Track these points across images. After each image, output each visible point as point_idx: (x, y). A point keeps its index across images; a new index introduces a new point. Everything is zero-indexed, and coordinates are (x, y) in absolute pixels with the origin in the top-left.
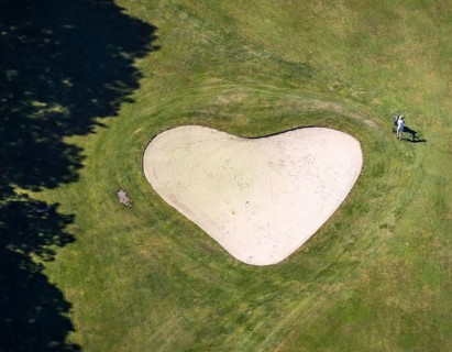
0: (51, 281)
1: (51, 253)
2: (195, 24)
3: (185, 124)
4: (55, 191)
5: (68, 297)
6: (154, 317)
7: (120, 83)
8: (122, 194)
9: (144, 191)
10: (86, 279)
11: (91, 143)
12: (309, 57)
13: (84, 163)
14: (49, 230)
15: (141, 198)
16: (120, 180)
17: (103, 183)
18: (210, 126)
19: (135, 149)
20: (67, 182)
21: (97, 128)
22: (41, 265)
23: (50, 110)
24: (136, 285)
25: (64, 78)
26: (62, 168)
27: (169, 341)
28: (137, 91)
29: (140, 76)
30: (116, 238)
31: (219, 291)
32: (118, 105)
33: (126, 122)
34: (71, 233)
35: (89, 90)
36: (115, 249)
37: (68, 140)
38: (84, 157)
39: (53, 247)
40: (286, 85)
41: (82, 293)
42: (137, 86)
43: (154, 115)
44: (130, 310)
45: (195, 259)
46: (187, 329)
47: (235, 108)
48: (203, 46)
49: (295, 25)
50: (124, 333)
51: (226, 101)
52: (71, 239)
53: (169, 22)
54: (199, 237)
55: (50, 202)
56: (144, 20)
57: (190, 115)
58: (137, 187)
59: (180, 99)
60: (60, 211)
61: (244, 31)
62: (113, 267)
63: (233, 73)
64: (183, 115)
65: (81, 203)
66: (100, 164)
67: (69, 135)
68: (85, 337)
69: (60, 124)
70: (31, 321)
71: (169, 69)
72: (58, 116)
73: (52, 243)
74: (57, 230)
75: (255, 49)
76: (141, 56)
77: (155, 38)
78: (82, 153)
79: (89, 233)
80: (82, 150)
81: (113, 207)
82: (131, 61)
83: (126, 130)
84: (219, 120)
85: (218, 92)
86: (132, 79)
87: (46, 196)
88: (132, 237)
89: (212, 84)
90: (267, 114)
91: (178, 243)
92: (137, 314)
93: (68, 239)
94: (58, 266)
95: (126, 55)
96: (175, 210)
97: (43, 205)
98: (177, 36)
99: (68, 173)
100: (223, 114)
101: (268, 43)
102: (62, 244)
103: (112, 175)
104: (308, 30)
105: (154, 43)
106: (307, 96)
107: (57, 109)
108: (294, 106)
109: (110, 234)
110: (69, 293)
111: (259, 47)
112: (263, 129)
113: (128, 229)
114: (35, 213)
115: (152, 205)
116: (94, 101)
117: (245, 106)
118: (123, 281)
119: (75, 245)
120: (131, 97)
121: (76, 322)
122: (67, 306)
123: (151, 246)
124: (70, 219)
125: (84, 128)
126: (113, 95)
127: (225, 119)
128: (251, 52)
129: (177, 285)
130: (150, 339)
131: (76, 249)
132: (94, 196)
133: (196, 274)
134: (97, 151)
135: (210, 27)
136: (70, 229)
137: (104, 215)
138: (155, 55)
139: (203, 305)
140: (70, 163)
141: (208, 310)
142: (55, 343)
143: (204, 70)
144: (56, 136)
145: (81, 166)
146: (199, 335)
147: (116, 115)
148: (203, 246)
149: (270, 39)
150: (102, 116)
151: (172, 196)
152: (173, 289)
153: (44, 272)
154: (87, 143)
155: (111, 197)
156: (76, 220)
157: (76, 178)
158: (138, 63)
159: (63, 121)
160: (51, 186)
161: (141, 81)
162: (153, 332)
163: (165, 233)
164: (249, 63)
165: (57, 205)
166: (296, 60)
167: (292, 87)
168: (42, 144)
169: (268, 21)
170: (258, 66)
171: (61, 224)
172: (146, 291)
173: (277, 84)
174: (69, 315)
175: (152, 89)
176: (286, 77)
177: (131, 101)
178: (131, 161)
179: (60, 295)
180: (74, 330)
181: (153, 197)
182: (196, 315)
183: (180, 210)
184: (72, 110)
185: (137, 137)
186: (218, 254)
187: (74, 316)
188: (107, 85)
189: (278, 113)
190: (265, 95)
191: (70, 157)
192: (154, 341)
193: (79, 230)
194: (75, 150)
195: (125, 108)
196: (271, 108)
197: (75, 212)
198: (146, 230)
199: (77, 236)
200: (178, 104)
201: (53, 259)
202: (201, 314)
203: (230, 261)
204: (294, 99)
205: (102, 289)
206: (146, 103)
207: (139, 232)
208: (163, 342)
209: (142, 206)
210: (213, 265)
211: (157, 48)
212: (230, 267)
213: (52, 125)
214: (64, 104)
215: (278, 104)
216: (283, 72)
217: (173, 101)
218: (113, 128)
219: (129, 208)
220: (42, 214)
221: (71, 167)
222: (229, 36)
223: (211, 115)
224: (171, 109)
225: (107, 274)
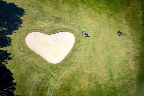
0: (7, 68)
1: (7, 62)
2: (33, 9)
3: (34, 32)
4: (6, 48)
5: (12, 72)
6: (32, 76)
7: (18, 23)
8: (21, 48)
9: (26, 47)
10: (16, 68)
11: (13, 36)
12: (60, 15)
13: (12, 41)
14: (6, 57)
15: (26, 49)
16: (20, 45)
17: (17, 46)
18: (40, 32)
19: (23, 38)
20: (8, 45)
21: (14, 33)
22: (5, 65)
23: (3, 29)
24: (27, 69)
25: (5, 22)
27: (36, 81)
28: (22, 24)
29: (22, 21)
30: (21, 58)
31: (46, 70)
32: (18, 28)
33: (20, 31)
34: (11, 57)
35: (11, 24)
36: (21, 61)
37: (8, 36)
38: (12, 40)
39: (7, 61)
40: (56, 22)
41: (15, 71)
42: (22, 23)
43: (26, 30)
44: (26, 75)
45: (39, 62)
46: (40, 79)
47: (45, 28)
48: (36, 14)
49: (56, 8)
50: (25, 80)
51: (43, 26)
52: (11, 59)
53: (27, 8)
54: (40, 57)
55: (5, 50)
56: (22, 8)
57: (35, 29)
58: (25, 46)
59: (32, 26)
60: (8, 52)
61: (45, 10)
62: (21, 65)
63: (43, 20)
64: (33, 30)
65: (12, 50)
66: (15, 41)
67: (8, 35)
68: (17, 81)
69: (5, 32)
70: (4, 78)
71: (29, 19)
72: (5, 30)
73: (7, 60)
74: (8, 57)
75: (48, 14)
76: (22, 16)
77: (25, 12)
78: (11, 39)
79: (15, 57)
80: (11, 38)
81: (20, 51)
82: (20, 18)
83: (20, 33)
84: (41, 30)
85: (40, 24)
86: (20, 22)
87: (4, 49)
88: (25, 58)
89: (39, 22)
90: (52, 29)
91: (35, 59)
92: (28, 75)
93: (10, 59)
94: (9, 65)
95: (18, 16)
96: (34, 51)
97: (4, 51)
98: (30, 11)
99: (8, 43)
100: (42, 29)
101: (50, 13)
102: (9, 60)
103: (19, 44)
104: (59, 9)
105: (25, 13)
106: (61, 24)
107: (4, 29)
108: (58, 27)
109: (20, 57)
110: (12, 71)
111: (49, 14)
112: (52, 32)
113: (24, 56)
114: (2, 53)
115: (28, 50)
116: (13, 27)
117: (47, 27)
118: (24, 68)
119: (12, 60)
120: (21, 26)
121: (14, 77)
122: (12, 74)
123: (29, 60)
124: (10, 54)
125: (11, 33)
126: (17, 25)
127: (43, 30)
128: (47, 15)
129: (36, 69)
130: (32, 81)
131: (12, 61)
132: (15, 49)
133: (40, 66)
134: (14, 38)
135: (37, 9)
136: (10, 56)
137: (18, 53)
138: (25, 16)
139: (43, 73)
140: (9, 41)
141: (44, 74)
142: (10, 83)
143: (37, 19)
144: (5, 35)
145: (11, 42)
146: (43, 80)
147: (18, 30)
148: (41, 59)
149: (51, 12)
150: (15, 30)
151: (33, 48)
152: (36, 70)
153: (6, 66)
154: (12, 37)
155: (19, 49)
156: (12, 54)
157: (10, 45)
158: (21, 18)
159: (6, 31)
160: (5, 46)
161: (23, 22)
162: (32, 80)
163: (32, 57)
164: (47, 17)
165: (7, 51)
166: (57, 16)
167: (57, 23)
168: (2, 37)
169: (50, 8)
170: (49, 18)
171: (8, 55)
172: (29, 70)
173: (54, 22)
174: (12, 76)
175: (25, 24)
176: (55, 20)
177: (21, 27)
178: (23, 40)
179: (10, 71)
180: (14, 79)
181: (28, 49)
182: (41, 75)
183: (35, 51)
184: (8, 29)
185: (23, 35)
186: (45, 61)
187: (14, 76)
188: (15, 23)
189: (55, 29)
190: (52, 24)
191: (8, 40)
192: (33, 81)
193: (12, 56)
194: (10, 38)
195: (20, 28)
196: (53, 28)
197: (11, 52)
198: (28, 56)
199: (12, 58)
200: (32, 27)
201: (7, 63)
202: (42, 75)
203: (48, 63)
204: (58, 25)
205: (19, 70)
206: (24, 27)
207: (26, 57)
208: (35, 82)
209: (26, 51)
210: (44, 64)
211: (25, 14)
212: (48, 64)
213: (3, 32)
214: (6, 28)
215: (55, 26)
216: (55, 19)
218: (18, 33)
219: (23, 51)
220: (4, 53)
221: (9, 42)
222: (42, 11)
223: (40, 29)
224: (30, 28)
225: (20, 66)
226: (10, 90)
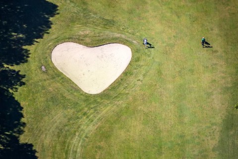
0: (16, 99)
1: (17, 89)
2: (72, 5)
3: (67, 42)
4: (19, 66)
5: (22, 105)
6: (53, 113)
7: (44, 26)
8: (43, 67)
9: (51, 66)
10: (29, 98)
11: (33, 48)
12: (114, 17)
13: (30, 56)
14: (16, 80)
15: (50, 69)
16: (43, 62)
17: (37, 63)
18: (76, 43)
19: (48, 51)
20: (23, 63)
21: (35, 43)
22: (13, 93)
23: (18, 36)
24: (47, 101)
25: (24, 24)
26: (22, 57)
27: (58, 121)
28: (50, 29)
29: (52, 24)
30: (40, 84)
31: (77, 103)
32: (43, 34)
33: (46, 41)
34: (24, 81)
35: (33, 29)
36: (40, 88)
37: (24, 47)
38: (30, 54)
39: (17, 87)
40: (105, 28)
41: (27, 104)
42: (50, 28)
43: (56, 38)
44: (44, 110)
45: (69, 91)
46: (65, 117)
47: (86, 36)
48: (75, 13)
49: (109, 5)
50: (42, 118)
51: (82, 33)
52: (24, 84)
53: (63, 4)
54: (71, 83)
55: (17, 70)
56: (54, 3)
57: (69, 38)
58: (49, 65)
59: (66, 32)
60: (20, 73)
61: (90, 8)
62: (39, 94)
63: (85, 23)
64: (66, 39)
65: (28, 70)
66: (36, 56)
67: (25, 45)
68: (28, 120)
69: (22, 41)
70: (8, 114)
71: (62, 21)
72: (21, 38)
73: (17, 85)
74: (19, 80)
75: (94, 14)
76: (52, 16)
77: (58, 10)
78: (29, 52)
79: (31, 81)
80: (29, 51)
81: (40, 72)
82: (49, 18)
83: (45, 44)
84: (79, 40)
85: (80, 30)
86: (48, 25)
87: (15, 68)
88: (46, 83)
89: (78, 27)
90: (97, 38)
91: (63, 85)
92: (47, 111)
93: (23, 84)
94: (19, 94)
95: (47, 16)
96: (62, 73)
97: (14, 71)
98: (66, 9)
99: (24, 59)
100: (81, 38)
101: (98, 12)
102: (21, 86)
103: (40, 60)
104: (114, 7)
105: (57, 12)
106: (112, 32)
107: (21, 36)
108: (107, 35)
109: (39, 82)
110: (22, 104)
111: (96, 14)
112: (95, 44)
113: (45, 80)
114: (11, 74)
115: (54, 71)
116: (35, 33)
117: (90, 35)
118: (43, 99)
119: (25, 86)
120: (48, 31)
121: (24, 114)
122: (22, 108)
123: (54, 86)
124: (24, 76)
125: (30, 43)
126: (41, 31)
127: (82, 40)
128: (92, 15)
129: (62, 101)
130: (51, 121)
131: (26, 87)
132: (33, 68)
133: (69, 97)
134: (35, 51)
135: (78, 6)
136: (24, 80)
137: (36, 75)
138: (57, 16)
139: (71, 109)
140: (25, 56)
141: (73, 110)
142: (16, 122)
143: (75, 22)
144: (20, 46)
145: (29, 57)
146: (69, 119)
147: (42, 38)
148: (72, 87)
149: (100, 11)
150: (37, 38)
151: (61, 68)
152: (61, 103)
153: (14, 96)
154: (31, 49)
155: (39, 68)
156: (26, 77)
157: (26, 61)
158: (51, 19)
159: (23, 40)
160: (17, 64)
161: (52, 26)
162: (53, 118)
163: (58, 82)
164: (91, 19)
165: (19, 71)
166: (109, 18)
167: (107, 28)
168: (15, 49)
169: (99, 4)
170: (95, 20)
171: (20, 78)
172: (51, 103)
173: (101, 27)
174: (22, 112)
175: (56, 29)
176: (105, 25)
177: (48, 33)
178: (47, 55)
179: (19, 104)
180: (23, 117)
181: (54, 68)
182: (68, 112)
183: (64, 73)
184: (26, 36)
185: (50, 46)
186: (77, 90)
187: (24, 112)
188: (40, 27)
189: (101, 38)
190: (97, 31)
191: (25, 54)
192: (53, 121)
193: (27, 81)
194: (27, 51)
195: (45, 35)
196: (99, 36)
197: (26, 74)
198: (52, 81)
199: (26, 83)
200: (65, 34)
201: (17, 91)
202: (70, 112)
203: (81, 92)
204: (108, 33)
205: (34, 102)
206: (53, 34)
207: (49, 81)
208: (56, 122)
209: (50, 72)
210: (75, 94)
211: (58, 14)
212: (82, 95)
213: (19, 42)
214: (23, 34)
215: (101, 34)
216: (104, 23)
217: (63, 33)
218: (41, 43)
219: (46, 72)
220: (14, 74)
221: (25, 57)
222: (85, 10)
223: (77, 38)
224: (62, 36)
225: (36, 97)
226: (14, 134)
